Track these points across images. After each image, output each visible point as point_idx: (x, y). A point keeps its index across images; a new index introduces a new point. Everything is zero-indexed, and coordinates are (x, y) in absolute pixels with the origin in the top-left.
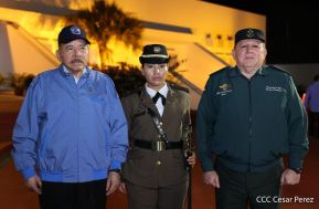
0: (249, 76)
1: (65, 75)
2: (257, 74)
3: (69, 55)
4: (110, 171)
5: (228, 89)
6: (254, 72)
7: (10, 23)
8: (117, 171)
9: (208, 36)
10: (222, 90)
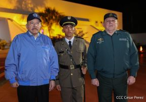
0: (111, 34)
1: (30, 36)
2: (115, 33)
3: (32, 26)
4: (50, 80)
5: (102, 40)
6: (113, 33)
7: (9, 19)
8: (54, 80)
9: (97, 22)
10: (99, 41)
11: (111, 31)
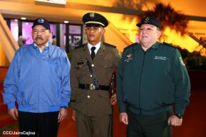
11: (145, 45)
